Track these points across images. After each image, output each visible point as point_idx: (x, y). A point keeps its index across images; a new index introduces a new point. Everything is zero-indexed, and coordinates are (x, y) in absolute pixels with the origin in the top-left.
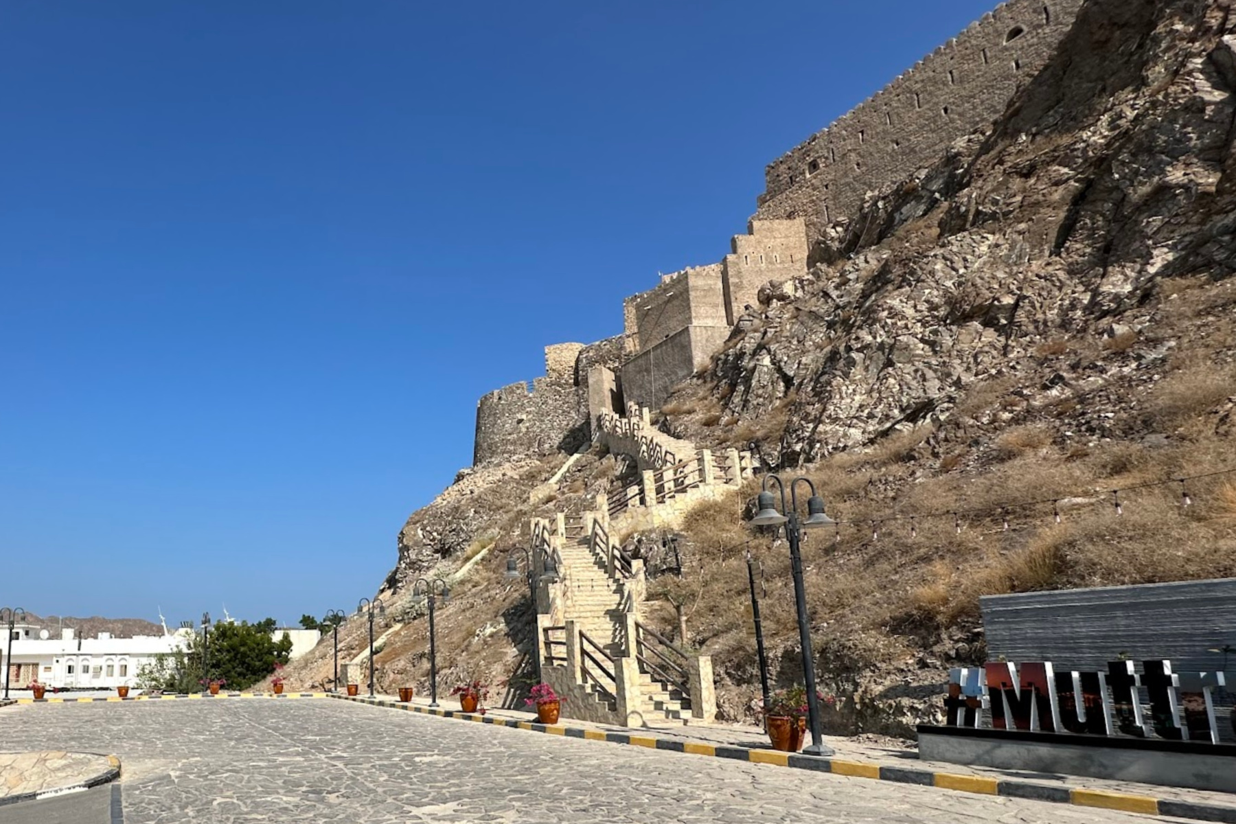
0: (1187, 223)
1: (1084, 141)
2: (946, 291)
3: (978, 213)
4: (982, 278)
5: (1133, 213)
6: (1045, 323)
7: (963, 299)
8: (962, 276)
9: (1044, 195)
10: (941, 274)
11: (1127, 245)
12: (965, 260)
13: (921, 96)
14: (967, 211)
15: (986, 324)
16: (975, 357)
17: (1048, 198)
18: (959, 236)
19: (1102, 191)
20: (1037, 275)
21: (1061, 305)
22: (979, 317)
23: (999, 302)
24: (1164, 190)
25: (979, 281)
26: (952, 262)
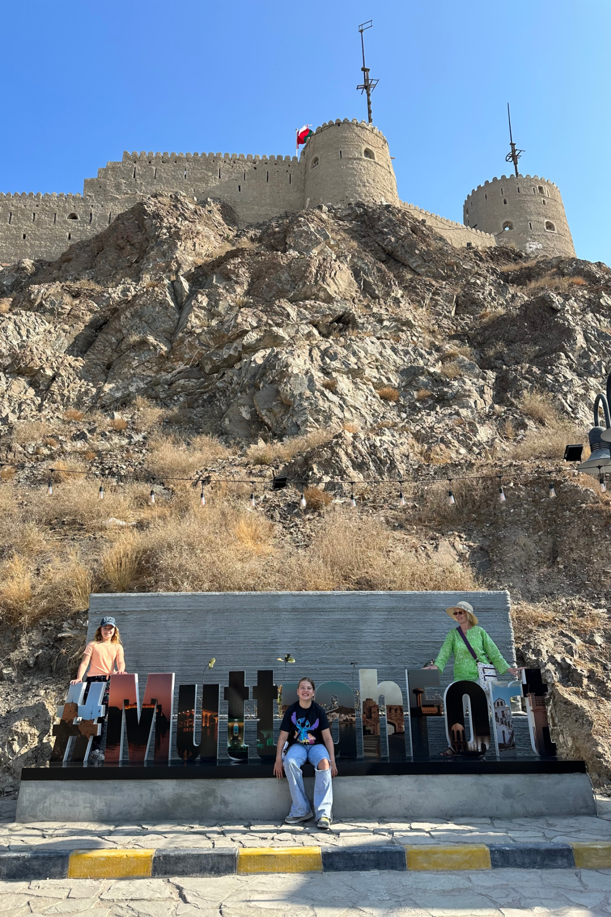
0: (151, 369)
1: (109, 294)
2: (12, 348)
3: (41, 305)
4: (37, 349)
5: (127, 349)
6: (69, 398)
7: (22, 358)
8: (24, 341)
9: (83, 313)
10: (11, 333)
11: (120, 368)
12: (28, 331)
13: (13, 216)
14: (35, 300)
15: (31, 384)
16: (20, 405)
17: (85, 317)
18: (28, 313)
19: (112, 329)
20: (69, 364)
21: (80, 390)
22: (27, 376)
23: (44, 371)
24: (144, 342)
25: (35, 350)
26: (20, 329)
